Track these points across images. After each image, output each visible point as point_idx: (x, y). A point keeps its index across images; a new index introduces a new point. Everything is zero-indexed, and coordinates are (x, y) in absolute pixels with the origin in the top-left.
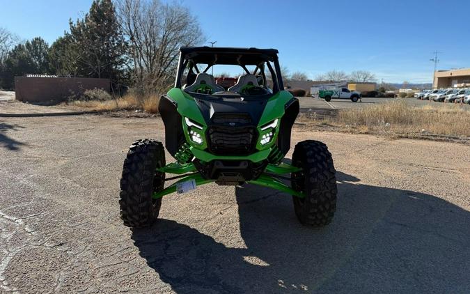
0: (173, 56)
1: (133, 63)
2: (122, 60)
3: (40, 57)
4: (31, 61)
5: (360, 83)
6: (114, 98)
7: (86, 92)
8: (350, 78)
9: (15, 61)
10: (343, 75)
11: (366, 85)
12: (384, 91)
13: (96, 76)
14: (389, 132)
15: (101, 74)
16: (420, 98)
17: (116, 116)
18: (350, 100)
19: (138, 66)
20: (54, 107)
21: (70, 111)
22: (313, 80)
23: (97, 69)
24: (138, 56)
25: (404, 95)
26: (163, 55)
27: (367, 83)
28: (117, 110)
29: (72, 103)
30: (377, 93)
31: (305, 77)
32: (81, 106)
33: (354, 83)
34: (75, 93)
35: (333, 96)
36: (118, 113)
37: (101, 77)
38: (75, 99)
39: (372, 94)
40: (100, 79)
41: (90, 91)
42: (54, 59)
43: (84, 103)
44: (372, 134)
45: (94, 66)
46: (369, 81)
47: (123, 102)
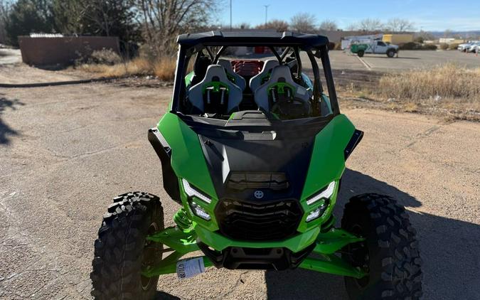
0: (186, 7)
1: (143, 17)
2: (131, 13)
3: (45, 11)
4: (37, 15)
5: (396, 33)
6: (123, 61)
7: (94, 54)
8: (386, 27)
9: (21, 16)
10: (377, 23)
11: (403, 35)
12: (422, 42)
13: (104, 34)
14: (442, 110)
15: (110, 33)
16: (465, 50)
17: (126, 86)
18: (386, 56)
19: (148, 20)
20: (61, 72)
21: (77, 79)
22: (344, 30)
23: (105, 26)
24: (147, 9)
25: (445, 47)
26: (175, 6)
27: (405, 33)
28: (128, 75)
29: (79, 67)
30: (415, 44)
31: (334, 26)
32: (89, 71)
33: (390, 33)
34: (83, 55)
35: (367, 51)
36: (127, 81)
37: (110, 35)
38: (82, 62)
39: (410, 46)
40: (109, 38)
41: (98, 52)
42: (60, 13)
43: (93, 67)
44: (421, 113)
45: (101, 22)
46: (407, 31)
47: (133, 67)
